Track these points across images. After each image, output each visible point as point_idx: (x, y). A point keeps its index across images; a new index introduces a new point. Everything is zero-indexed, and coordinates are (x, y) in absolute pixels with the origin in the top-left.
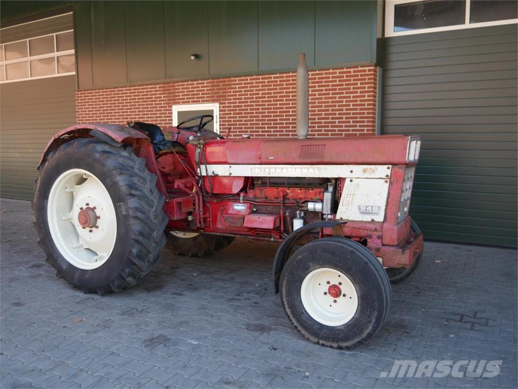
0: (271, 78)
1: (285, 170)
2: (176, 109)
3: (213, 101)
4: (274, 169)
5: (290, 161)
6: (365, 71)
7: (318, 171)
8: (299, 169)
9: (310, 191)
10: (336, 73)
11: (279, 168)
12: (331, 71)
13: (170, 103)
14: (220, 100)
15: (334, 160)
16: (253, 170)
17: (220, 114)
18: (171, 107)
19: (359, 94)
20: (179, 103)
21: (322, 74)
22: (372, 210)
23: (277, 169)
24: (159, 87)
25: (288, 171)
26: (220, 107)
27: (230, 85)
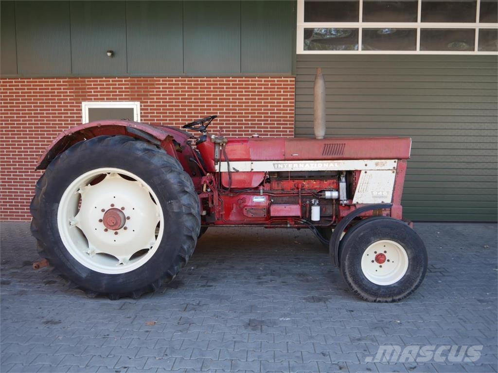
0: (198, 81)
1: (307, 165)
2: (86, 106)
3: (133, 100)
4: (297, 165)
5: (314, 157)
6: (287, 81)
7: (337, 165)
8: (321, 164)
9: (325, 182)
10: (261, 81)
11: (302, 163)
12: (257, 79)
13: (79, 99)
14: (141, 99)
15: (352, 156)
16: (276, 165)
17: (141, 113)
18: (81, 103)
19: (282, 100)
20: (91, 99)
21: (249, 81)
22: (383, 195)
23: (300, 165)
24: (63, 82)
25: (310, 165)
26: (141, 106)
27: (153, 84)
